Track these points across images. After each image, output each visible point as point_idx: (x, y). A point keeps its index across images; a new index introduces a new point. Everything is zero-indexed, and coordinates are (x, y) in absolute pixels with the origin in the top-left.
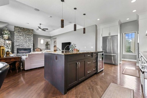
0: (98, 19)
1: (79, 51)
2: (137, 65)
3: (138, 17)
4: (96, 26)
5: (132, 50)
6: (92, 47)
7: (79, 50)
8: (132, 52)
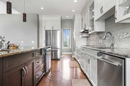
0: (42, 8)
1: (17, 47)
2: (73, 56)
3: (74, 16)
4: (38, 15)
5: (68, 44)
6: (33, 42)
7: (17, 45)
8: (67, 46)
